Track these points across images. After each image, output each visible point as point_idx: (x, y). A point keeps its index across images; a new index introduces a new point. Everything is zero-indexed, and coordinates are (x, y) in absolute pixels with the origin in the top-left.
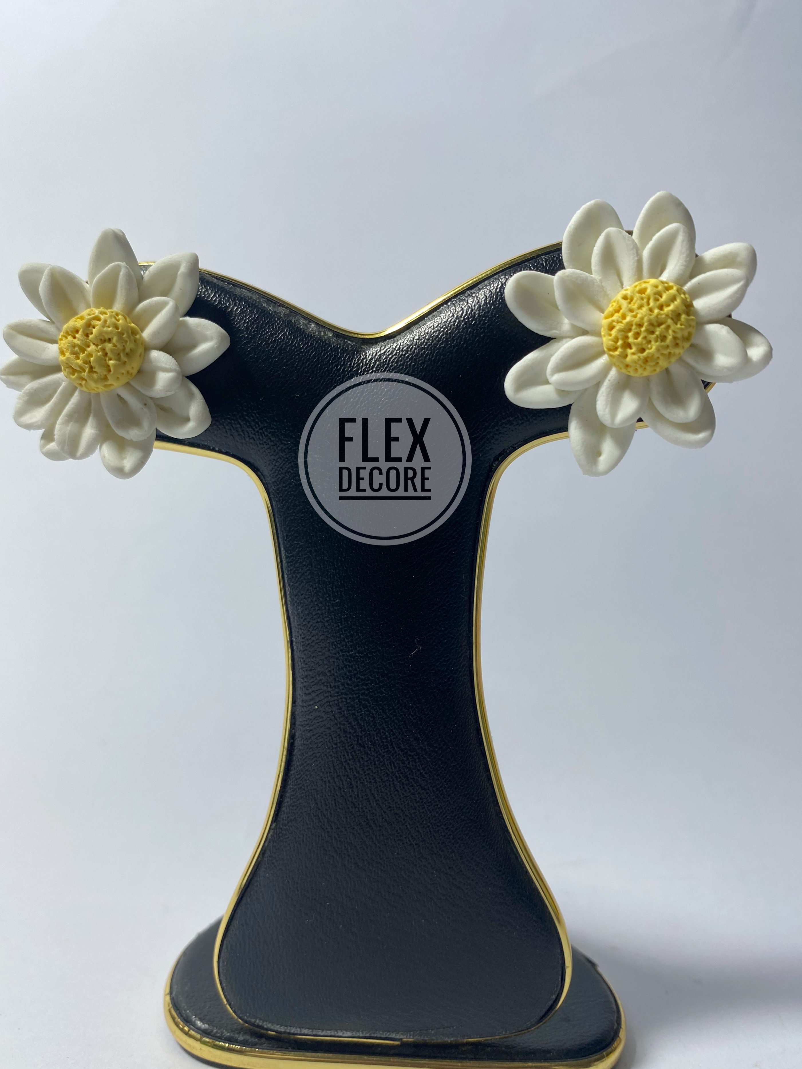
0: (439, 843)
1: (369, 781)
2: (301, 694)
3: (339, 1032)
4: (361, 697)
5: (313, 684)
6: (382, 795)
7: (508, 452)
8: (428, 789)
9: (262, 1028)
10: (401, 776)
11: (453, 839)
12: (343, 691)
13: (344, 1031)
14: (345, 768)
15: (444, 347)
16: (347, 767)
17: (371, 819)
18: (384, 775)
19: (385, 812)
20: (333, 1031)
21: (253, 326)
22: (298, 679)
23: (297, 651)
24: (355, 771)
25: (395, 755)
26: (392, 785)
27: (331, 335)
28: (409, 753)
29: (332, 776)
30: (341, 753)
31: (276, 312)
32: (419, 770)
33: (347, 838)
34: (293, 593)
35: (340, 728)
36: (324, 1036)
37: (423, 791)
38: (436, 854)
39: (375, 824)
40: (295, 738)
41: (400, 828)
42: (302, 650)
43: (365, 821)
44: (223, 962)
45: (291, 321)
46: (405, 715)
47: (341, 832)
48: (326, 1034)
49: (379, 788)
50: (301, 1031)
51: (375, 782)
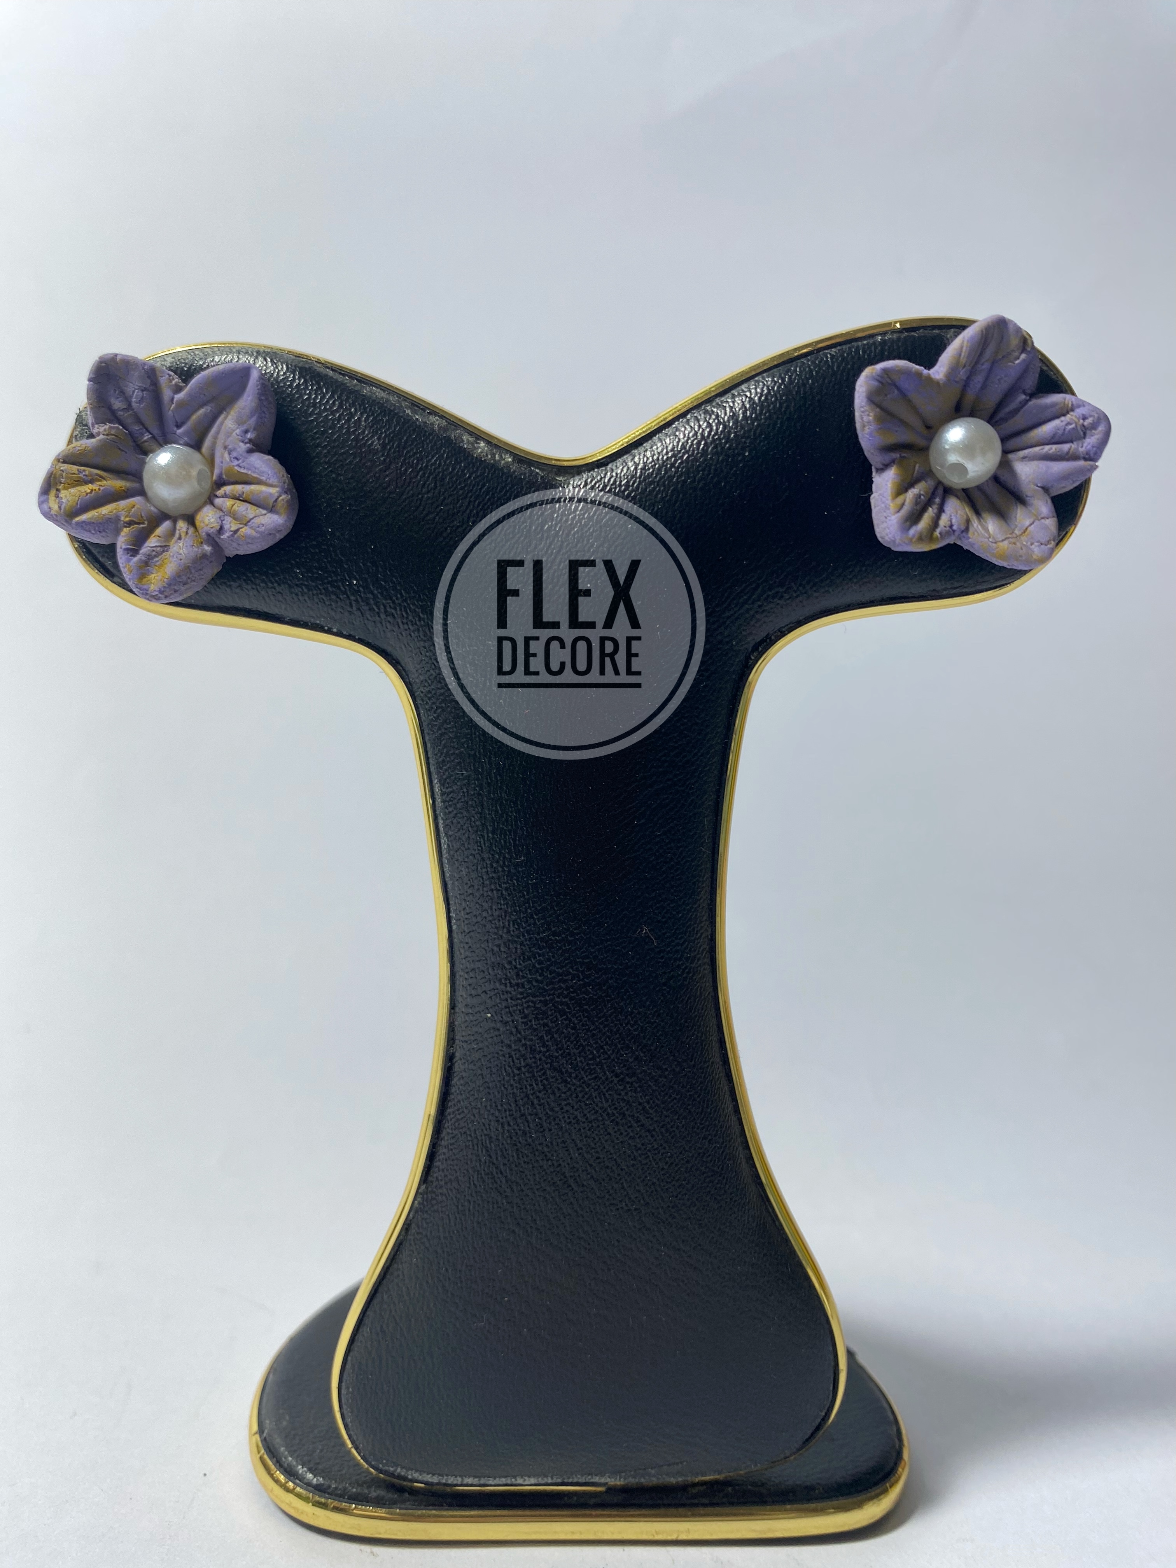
0: (669, 1207)
1: (568, 1121)
2: (464, 995)
3: (518, 1479)
4: (557, 999)
5: (484, 980)
6: (587, 1141)
7: (773, 638)
8: (654, 1130)
9: (405, 1479)
10: (615, 1112)
11: (688, 1200)
12: (530, 991)
13: (526, 1478)
14: (533, 1104)
15: (685, 481)
16: (536, 1102)
17: (571, 1176)
18: (589, 1112)
19: (591, 1165)
20: (509, 1479)
21: (393, 445)
22: (460, 973)
23: (457, 933)
24: (547, 1106)
25: (606, 1083)
26: (601, 1126)
27: (510, 460)
28: (628, 1079)
29: (513, 1115)
30: (527, 1081)
31: (426, 423)
32: (640, 1104)
33: (534, 1205)
34: (453, 846)
35: (526, 1044)
36: (495, 1485)
37: (648, 1134)
38: (664, 1222)
39: (577, 1182)
40: (454, 1061)
41: (613, 1187)
42: (467, 931)
43: (561, 1180)
44: (348, 1388)
45: (448, 440)
46: (621, 1025)
47: (527, 1195)
48: (500, 1483)
49: (582, 1130)
50: (462, 1481)
51: (578, 1122)
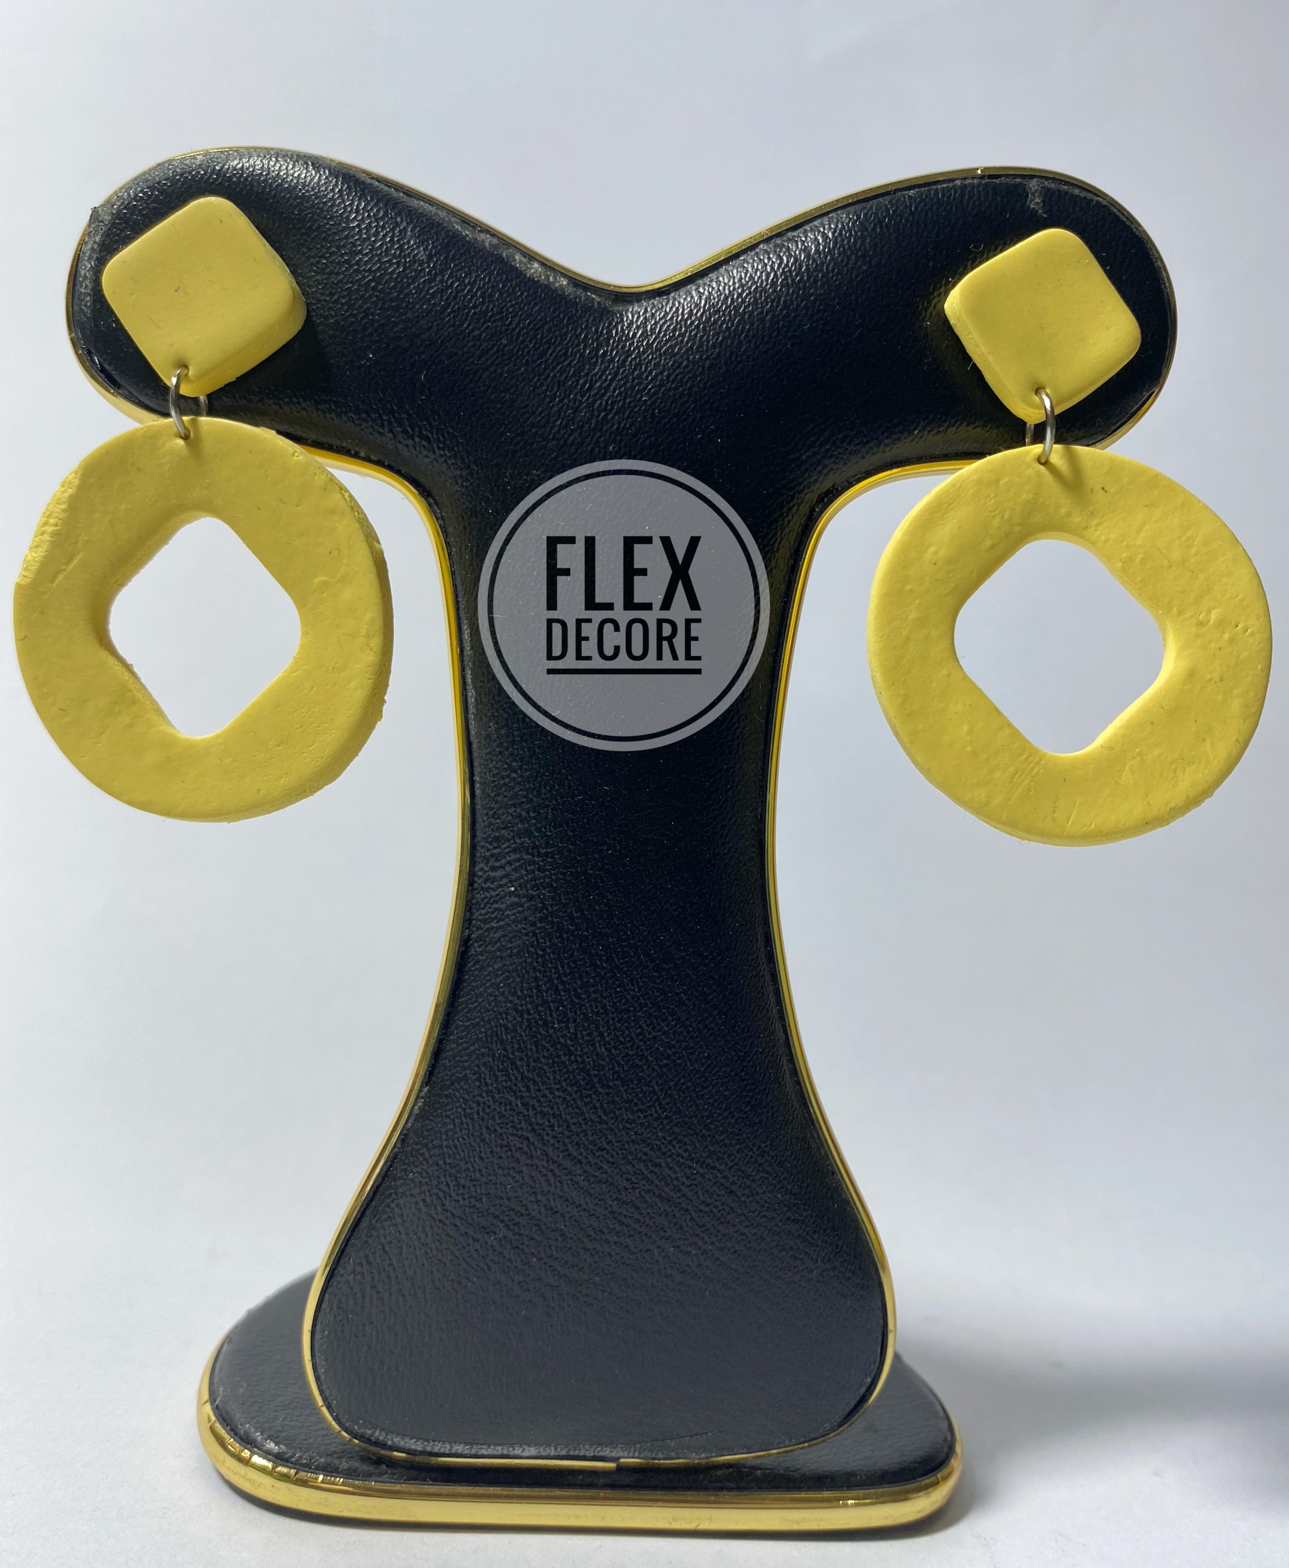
1: (595, 1010)
2: (486, 869)
3: (517, 1449)
4: (589, 871)
5: (507, 850)
6: (615, 1034)
7: (840, 488)
8: (691, 1026)
9: (384, 1446)
10: (648, 1002)
12: (560, 862)
13: (526, 1447)
14: (556, 989)
16: (560, 987)
18: (620, 1001)
20: (506, 1447)
21: (440, 258)
22: (480, 846)
23: (481, 798)
24: (572, 993)
25: (640, 968)
26: (632, 1018)
27: (565, 283)
28: (664, 965)
29: (534, 1001)
31: (477, 239)
33: (553, 1108)
35: (552, 922)
36: (488, 1459)
37: (683, 1029)
38: (697, 1135)
39: (602, 1082)
40: (470, 944)
42: (492, 794)
44: (323, 1331)
45: (501, 257)
46: (660, 903)
48: (495, 1453)
49: (611, 1022)
50: (451, 1449)
51: (606, 1012)
